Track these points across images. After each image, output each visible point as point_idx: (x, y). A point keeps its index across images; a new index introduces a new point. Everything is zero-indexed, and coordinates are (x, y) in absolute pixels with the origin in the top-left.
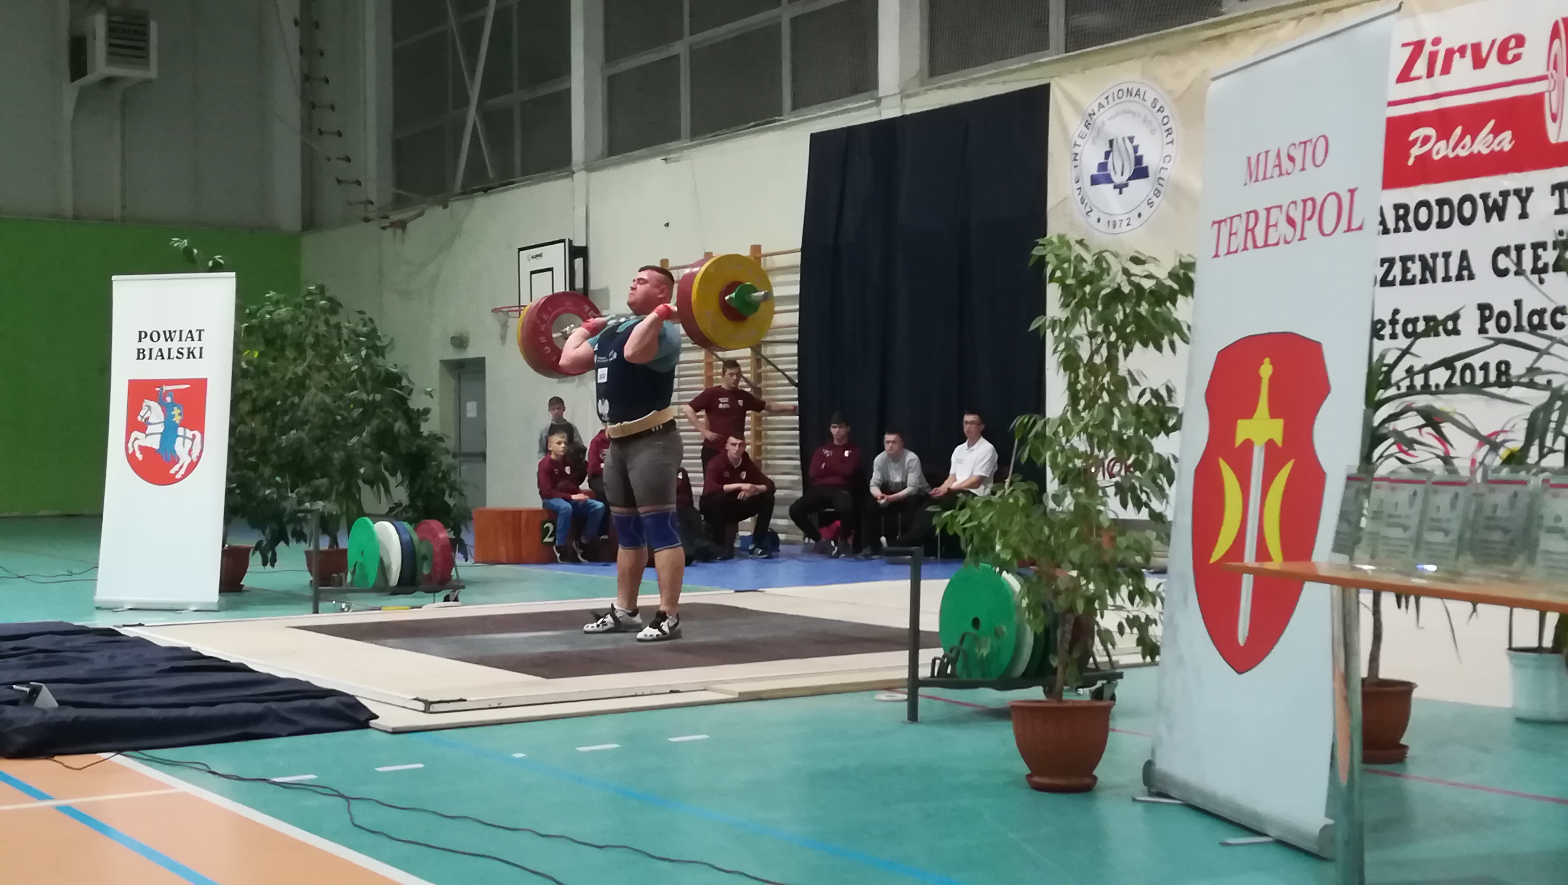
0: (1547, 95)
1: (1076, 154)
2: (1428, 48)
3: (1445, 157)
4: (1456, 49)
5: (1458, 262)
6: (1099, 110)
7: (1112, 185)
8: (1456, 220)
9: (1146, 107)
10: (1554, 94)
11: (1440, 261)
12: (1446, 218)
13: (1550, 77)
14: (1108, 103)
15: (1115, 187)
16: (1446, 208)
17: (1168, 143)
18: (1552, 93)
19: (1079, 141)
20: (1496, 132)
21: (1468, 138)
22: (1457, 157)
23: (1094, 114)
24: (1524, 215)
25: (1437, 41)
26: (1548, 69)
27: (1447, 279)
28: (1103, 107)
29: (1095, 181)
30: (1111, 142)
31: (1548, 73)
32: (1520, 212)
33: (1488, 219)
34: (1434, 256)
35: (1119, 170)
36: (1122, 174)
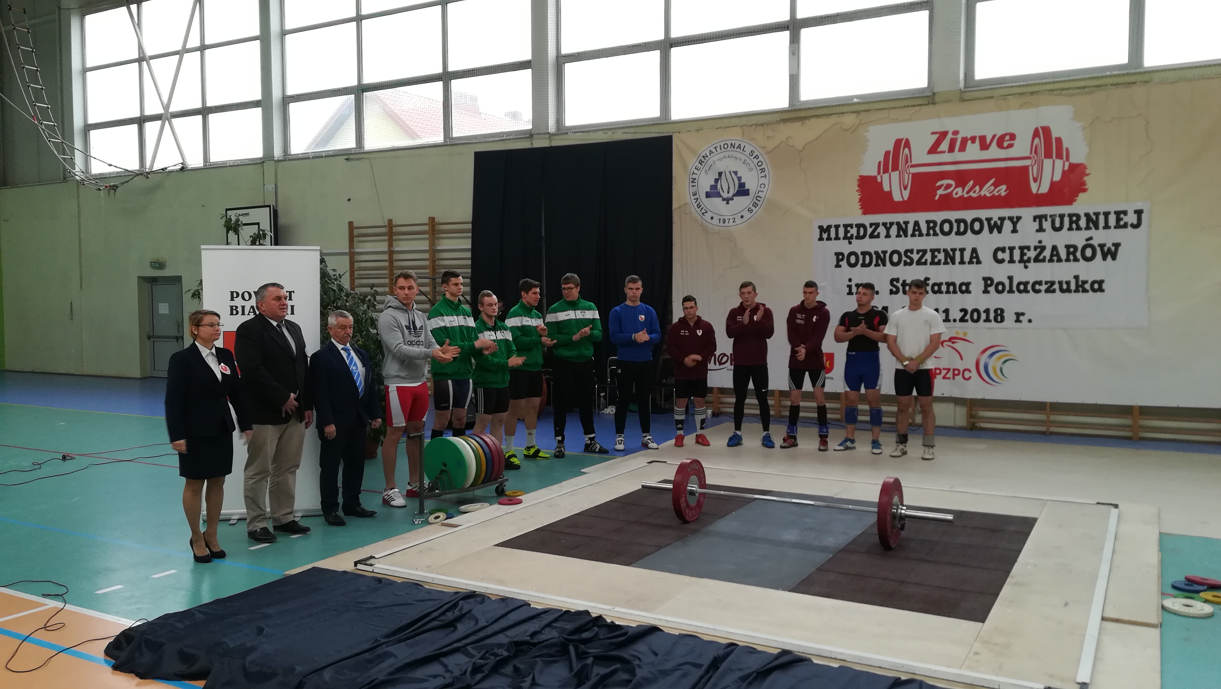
0: (1030, 167)
1: (695, 179)
2: (950, 136)
3: (962, 196)
4: (969, 138)
5: (970, 254)
6: (710, 155)
7: (721, 199)
8: (969, 231)
9: (746, 155)
10: (1035, 168)
11: (958, 254)
12: (962, 229)
13: (1032, 158)
14: (717, 151)
15: (723, 200)
16: (962, 225)
17: (761, 177)
18: (1034, 167)
19: (696, 171)
20: (996, 185)
21: (977, 188)
22: (970, 196)
23: (707, 157)
24: (1014, 231)
25: (956, 133)
26: (1031, 153)
27: (962, 262)
28: (714, 153)
29: (708, 195)
30: (720, 174)
31: (1031, 156)
32: (1012, 229)
33: (991, 232)
34: (954, 250)
35: (726, 190)
36: (728, 192)
